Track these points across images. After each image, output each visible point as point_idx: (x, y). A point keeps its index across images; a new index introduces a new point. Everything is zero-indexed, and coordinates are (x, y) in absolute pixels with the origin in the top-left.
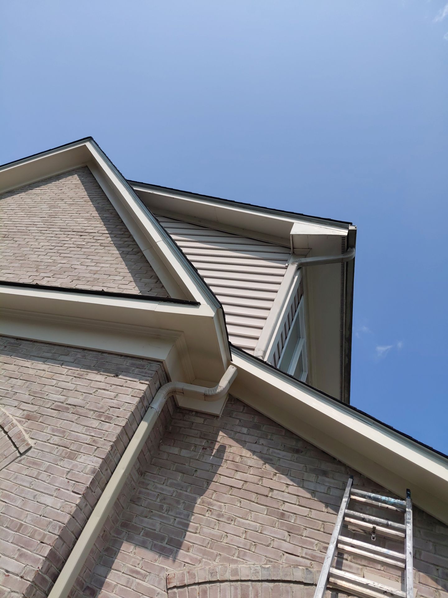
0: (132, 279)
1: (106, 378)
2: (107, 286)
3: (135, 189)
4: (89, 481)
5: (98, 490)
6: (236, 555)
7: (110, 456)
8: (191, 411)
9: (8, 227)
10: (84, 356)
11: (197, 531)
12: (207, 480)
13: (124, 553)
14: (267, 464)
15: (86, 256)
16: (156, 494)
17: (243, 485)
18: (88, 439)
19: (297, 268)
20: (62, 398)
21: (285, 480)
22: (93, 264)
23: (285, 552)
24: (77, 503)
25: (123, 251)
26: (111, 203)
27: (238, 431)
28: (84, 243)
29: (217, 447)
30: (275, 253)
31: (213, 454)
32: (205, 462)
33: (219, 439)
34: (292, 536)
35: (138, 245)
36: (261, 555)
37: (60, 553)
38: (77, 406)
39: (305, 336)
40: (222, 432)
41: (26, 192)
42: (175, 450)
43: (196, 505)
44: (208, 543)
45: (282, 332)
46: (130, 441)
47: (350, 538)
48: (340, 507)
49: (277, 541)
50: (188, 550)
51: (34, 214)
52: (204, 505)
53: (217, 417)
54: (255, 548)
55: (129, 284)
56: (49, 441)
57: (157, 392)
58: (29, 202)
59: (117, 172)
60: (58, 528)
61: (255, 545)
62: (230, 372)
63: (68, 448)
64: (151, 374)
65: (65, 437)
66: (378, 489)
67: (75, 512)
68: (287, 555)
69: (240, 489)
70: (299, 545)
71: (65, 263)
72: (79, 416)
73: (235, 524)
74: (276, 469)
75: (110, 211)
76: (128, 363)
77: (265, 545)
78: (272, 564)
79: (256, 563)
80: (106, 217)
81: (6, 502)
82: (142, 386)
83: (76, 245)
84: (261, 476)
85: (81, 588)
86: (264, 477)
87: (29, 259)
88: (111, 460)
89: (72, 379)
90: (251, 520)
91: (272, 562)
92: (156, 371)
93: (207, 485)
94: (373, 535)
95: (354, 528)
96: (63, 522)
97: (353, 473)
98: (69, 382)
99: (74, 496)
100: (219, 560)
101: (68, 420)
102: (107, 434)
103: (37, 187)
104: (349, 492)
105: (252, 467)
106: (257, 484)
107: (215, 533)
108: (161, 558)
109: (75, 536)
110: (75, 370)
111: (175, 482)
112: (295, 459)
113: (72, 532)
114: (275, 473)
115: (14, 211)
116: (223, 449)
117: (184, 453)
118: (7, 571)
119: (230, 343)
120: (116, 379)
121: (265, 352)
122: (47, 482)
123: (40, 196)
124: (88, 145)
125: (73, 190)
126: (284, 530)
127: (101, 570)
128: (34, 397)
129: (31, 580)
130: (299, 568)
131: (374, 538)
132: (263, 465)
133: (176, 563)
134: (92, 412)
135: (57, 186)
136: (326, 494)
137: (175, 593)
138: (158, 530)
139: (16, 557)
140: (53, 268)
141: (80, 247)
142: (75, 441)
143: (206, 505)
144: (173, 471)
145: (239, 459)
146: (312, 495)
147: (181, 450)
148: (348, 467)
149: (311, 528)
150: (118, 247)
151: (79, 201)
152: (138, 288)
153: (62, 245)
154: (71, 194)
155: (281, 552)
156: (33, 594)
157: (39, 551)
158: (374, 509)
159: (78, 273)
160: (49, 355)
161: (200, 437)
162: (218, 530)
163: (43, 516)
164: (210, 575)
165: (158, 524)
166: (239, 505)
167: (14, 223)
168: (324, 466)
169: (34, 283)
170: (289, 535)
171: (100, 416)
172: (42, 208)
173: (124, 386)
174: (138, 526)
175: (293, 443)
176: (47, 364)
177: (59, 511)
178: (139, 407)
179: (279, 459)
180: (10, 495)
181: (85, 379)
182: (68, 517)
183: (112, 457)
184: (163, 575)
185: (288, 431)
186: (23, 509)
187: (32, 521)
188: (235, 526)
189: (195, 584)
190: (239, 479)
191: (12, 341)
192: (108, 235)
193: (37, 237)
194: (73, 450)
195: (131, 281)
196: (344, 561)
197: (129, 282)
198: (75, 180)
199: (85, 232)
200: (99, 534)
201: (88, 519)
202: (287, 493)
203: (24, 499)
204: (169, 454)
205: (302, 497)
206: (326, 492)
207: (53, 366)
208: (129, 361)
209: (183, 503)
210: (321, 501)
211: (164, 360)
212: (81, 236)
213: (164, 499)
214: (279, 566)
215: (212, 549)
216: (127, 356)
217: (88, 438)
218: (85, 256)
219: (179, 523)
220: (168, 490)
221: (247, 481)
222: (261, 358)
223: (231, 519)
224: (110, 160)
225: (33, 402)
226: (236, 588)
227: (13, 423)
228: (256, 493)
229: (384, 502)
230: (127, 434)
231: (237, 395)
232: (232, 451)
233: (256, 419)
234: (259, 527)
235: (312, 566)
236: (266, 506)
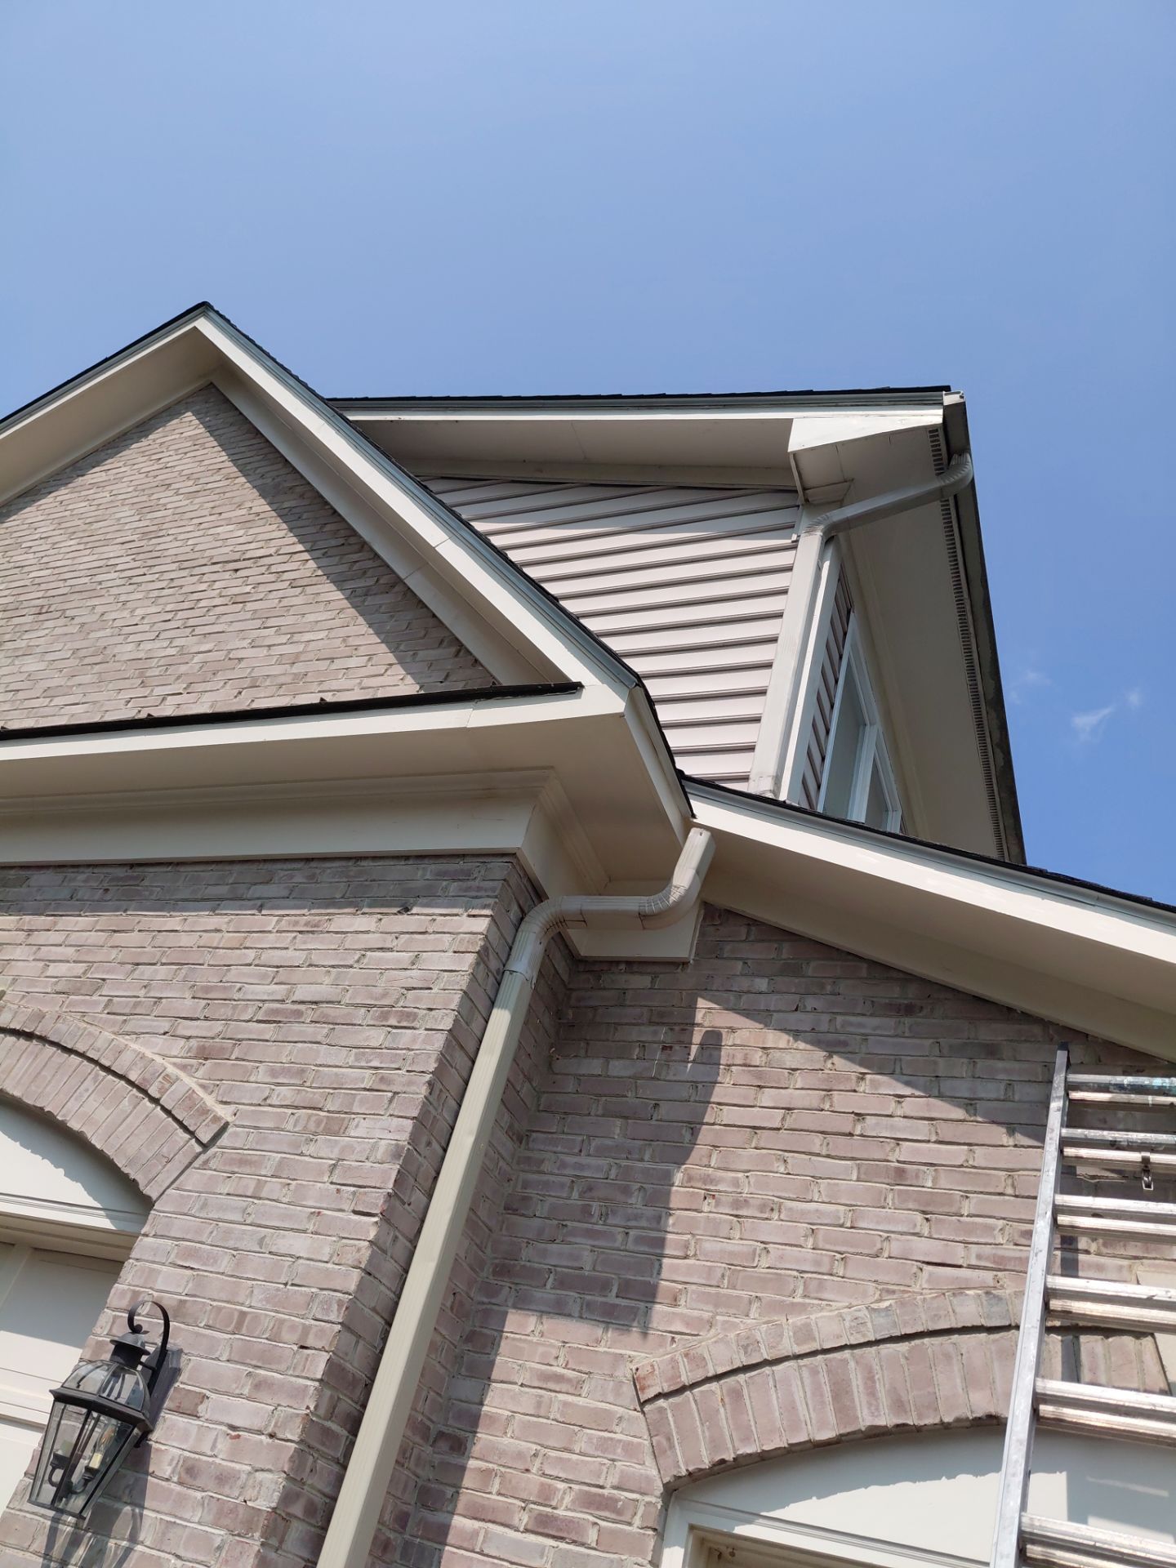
0: (391, 658)
1: (380, 920)
2: (333, 688)
3: (351, 418)
4: (390, 1178)
5: (418, 1197)
6: (800, 1291)
7: (431, 1108)
8: (614, 962)
9: (43, 587)
10: (312, 877)
11: (689, 1253)
12: (689, 1123)
13: (514, 1339)
14: (834, 1056)
15: (260, 621)
16: (567, 1180)
17: (783, 1119)
18: (368, 1078)
19: (823, 539)
20: (280, 991)
21: (890, 1086)
22: (284, 639)
23: (924, 1262)
24: (371, 1237)
25: (354, 591)
26: (294, 468)
27: (745, 989)
28: (248, 589)
29: (697, 1037)
30: (756, 512)
31: (691, 1058)
32: (675, 1081)
33: (699, 1018)
34: (933, 1220)
35: (388, 566)
36: (863, 1280)
37: (355, 1365)
38: (322, 1002)
39: (877, 717)
40: (704, 998)
41: (70, 485)
42: (594, 1066)
43: (674, 1188)
44: (723, 1276)
45: (814, 721)
46: (473, 1062)
47: (1088, 1194)
48: (1046, 1126)
49: (898, 1240)
50: (675, 1302)
51: (102, 537)
52: (694, 1185)
53: (684, 964)
54: (845, 1269)
55: (389, 673)
56: (268, 1102)
57: (517, 930)
58: (82, 510)
59: (292, 382)
60: (335, 1307)
61: (842, 1259)
62: (695, 846)
63: (320, 1109)
64: (493, 890)
65: (308, 1084)
67: (370, 1261)
68: (930, 1268)
69: (779, 1129)
70: (958, 1239)
71: (210, 651)
72: (331, 1026)
73: (782, 1217)
74: (861, 1064)
75: (298, 490)
76: (428, 873)
77: (868, 1255)
78: (895, 1297)
79: (854, 1303)
80: (291, 508)
81: (192, 1268)
82: (475, 925)
83: (229, 598)
84: (825, 1087)
85: (425, 1438)
86: (835, 1088)
87: (116, 659)
88: (435, 1117)
89: (295, 938)
90: (819, 1200)
91: (894, 1292)
92: (505, 880)
93: (692, 1134)
94: (1146, 1179)
95: (1092, 1171)
96: (345, 1291)
97: (1067, 1037)
98: (287, 948)
99: (360, 1222)
100: (759, 1310)
101: (305, 1042)
102: (411, 1058)
103: (94, 467)
104: (1063, 1085)
105: (798, 1069)
106: (819, 1110)
107: (736, 1249)
108: (610, 1334)
109: (382, 1317)
110: (295, 915)
111: (608, 1142)
112: (907, 1030)
113: (374, 1310)
114: (861, 1073)
115: (50, 540)
116: (713, 1040)
117: (618, 1068)
118: (233, 1428)
120: (405, 917)
121: (778, 780)
122: (285, 1200)
123: (107, 488)
124: (204, 325)
125: (188, 455)
126: (910, 1210)
127: (465, 1388)
128: (206, 1001)
129: (296, 1438)
130: (967, 1295)
131: (1148, 1186)
132: (825, 1062)
133: (650, 1338)
134: (363, 1010)
135: (147, 453)
136: (1003, 1101)
137: (661, 1410)
138: (588, 1267)
139: (246, 1391)
140: (183, 669)
141: (239, 601)
142: (335, 1089)
143: (699, 1185)
144: (597, 1116)
145: (761, 1057)
146: (967, 1112)
147: (608, 1063)
148: (1051, 1023)
149: (981, 1193)
150: (339, 582)
151: (212, 479)
152: (414, 678)
153: (191, 605)
154: (188, 465)
155: (914, 1265)
156: (308, 1470)
157: (301, 1367)
158: (1138, 1114)
159: (249, 670)
160: (222, 890)
161: (651, 1023)
162: (741, 1239)
163: (293, 1285)
164: (742, 1351)
165: (586, 1253)
166: (782, 1169)
167: (56, 571)
168: (987, 1033)
169: (143, 715)
170: (927, 1220)
171: (385, 1016)
172: (119, 519)
173: (431, 930)
174: (536, 1265)
175: (894, 993)
176: (221, 914)
177: (330, 1266)
178: (480, 976)
179: (865, 1037)
180: (197, 1250)
181: (328, 932)
182: (356, 1275)
183: (436, 1110)
184: (624, 1372)
185: (874, 964)
186: (237, 1277)
187: (267, 1300)
188: (783, 1223)
189: (708, 1380)
190: (771, 1104)
191: (121, 872)
192: (306, 556)
193: (123, 598)
194: (333, 1112)
195: (391, 665)
196: (1082, 1257)
197: (386, 667)
198: (188, 427)
199: (244, 560)
200: (443, 1304)
201: (406, 1271)
202: (901, 1119)
203: (235, 1253)
204: (578, 1078)
205: (942, 1120)
206: (1002, 1098)
207: (237, 915)
208: (432, 867)
209: (640, 1189)
210: (993, 1122)
211: (519, 848)
212: (236, 570)
213: (590, 1189)
214: (915, 1299)
215: (734, 1288)
216: (421, 857)
217: (367, 1076)
218: (258, 623)
219: (639, 1240)
220: (595, 1166)
221: (792, 1106)
222: (770, 796)
223: (771, 1208)
224: (268, 355)
225: (206, 1013)
226: (814, 1372)
227: (167, 1075)
228: (822, 1133)
229: (1163, 1091)
230: (462, 1047)
231: (723, 901)
232: (738, 1042)
233: (786, 951)
234: (845, 1214)
235: (1001, 1283)
236: (852, 1159)
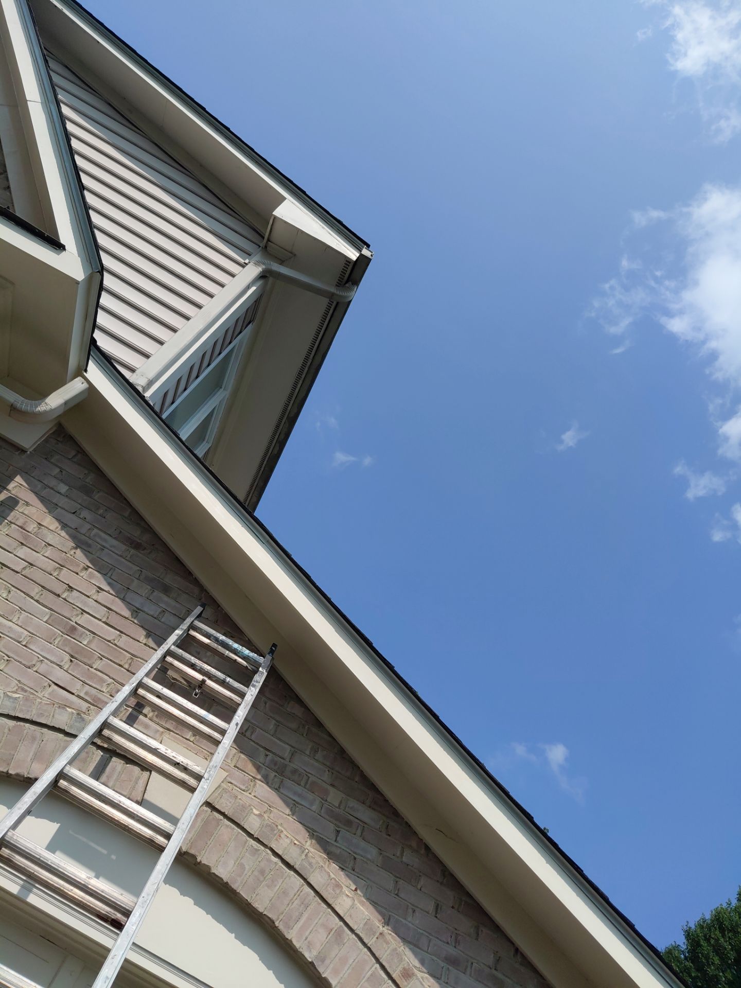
14: (78, 549)
17: (24, 568)
19: (260, 273)
21: (100, 581)
23: (54, 683)
27: (50, 486)
30: (236, 232)
33: (11, 486)
34: (75, 662)
36: (12, 677)
39: (230, 389)
40: (22, 477)
45: (194, 364)
48: (166, 640)
49: (47, 664)
53: (23, 451)
54: (6, 666)
61: (8, 660)
62: (75, 387)
66: (235, 632)
68: (56, 687)
69: (17, 572)
70: (81, 679)
74: (91, 561)
77: (24, 665)
78: (24, 694)
84: (62, 563)
86: (67, 566)
90: (16, 623)
91: (26, 691)
94: (197, 691)
97: (208, 601)
104: (189, 624)
105: (52, 546)
106: (49, 574)
112: (129, 556)
114: (87, 566)
116: (12, 503)
119: (93, 342)
121: (151, 383)
126: (65, 652)
130: (66, 710)
132: (71, 549)
136: (155, 618)
145: (34, 528)
146: (132, 614)
149: (111, 660)
155: (47, 681)
158: (217, 658)
168: (170, 579)
170: (71, 661)
175: (136, 533)
179: (103, 548)
185: (135, 512)
190: (22, 557)
196: (142, 717)
202: (93, 601)
205: (116, 612)
206: (155, 616)
210: (142, 627)
214: (36, 700)
221: (34, 564)
222: (140, 389)
228: (43, 587)
229: (235, 652)
231: (72, 430)
232: (26, 512)
233: (90, 479)
234: (26, 637)
235: (90, 712)
236: (51, 609)
